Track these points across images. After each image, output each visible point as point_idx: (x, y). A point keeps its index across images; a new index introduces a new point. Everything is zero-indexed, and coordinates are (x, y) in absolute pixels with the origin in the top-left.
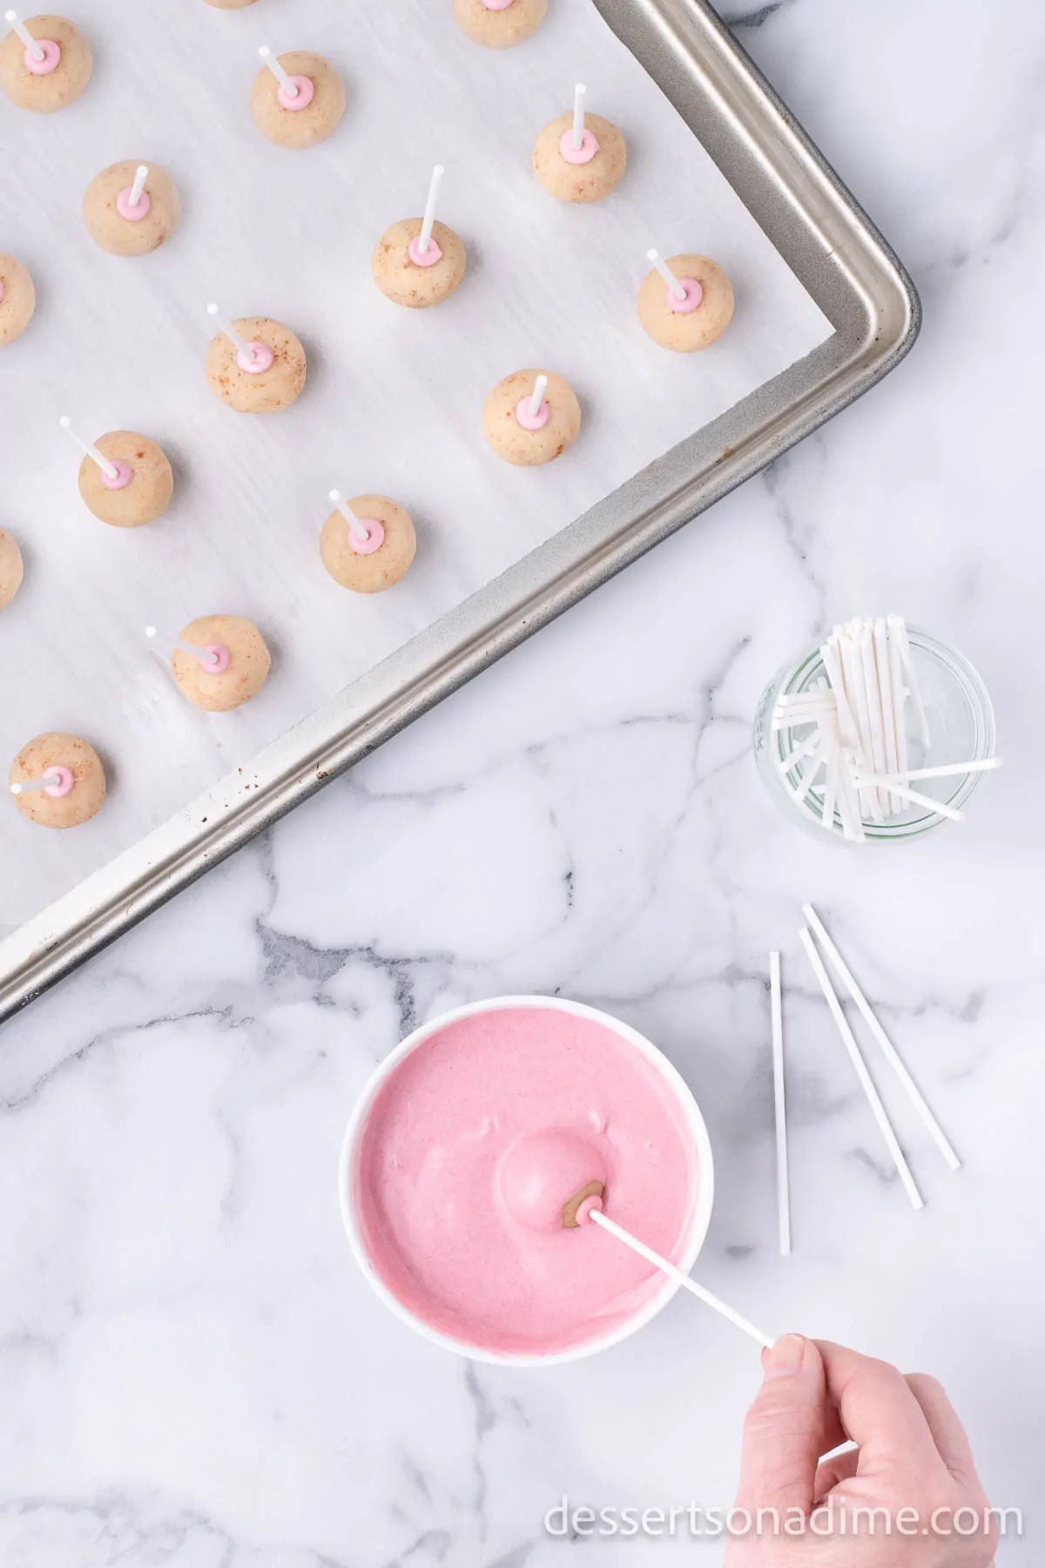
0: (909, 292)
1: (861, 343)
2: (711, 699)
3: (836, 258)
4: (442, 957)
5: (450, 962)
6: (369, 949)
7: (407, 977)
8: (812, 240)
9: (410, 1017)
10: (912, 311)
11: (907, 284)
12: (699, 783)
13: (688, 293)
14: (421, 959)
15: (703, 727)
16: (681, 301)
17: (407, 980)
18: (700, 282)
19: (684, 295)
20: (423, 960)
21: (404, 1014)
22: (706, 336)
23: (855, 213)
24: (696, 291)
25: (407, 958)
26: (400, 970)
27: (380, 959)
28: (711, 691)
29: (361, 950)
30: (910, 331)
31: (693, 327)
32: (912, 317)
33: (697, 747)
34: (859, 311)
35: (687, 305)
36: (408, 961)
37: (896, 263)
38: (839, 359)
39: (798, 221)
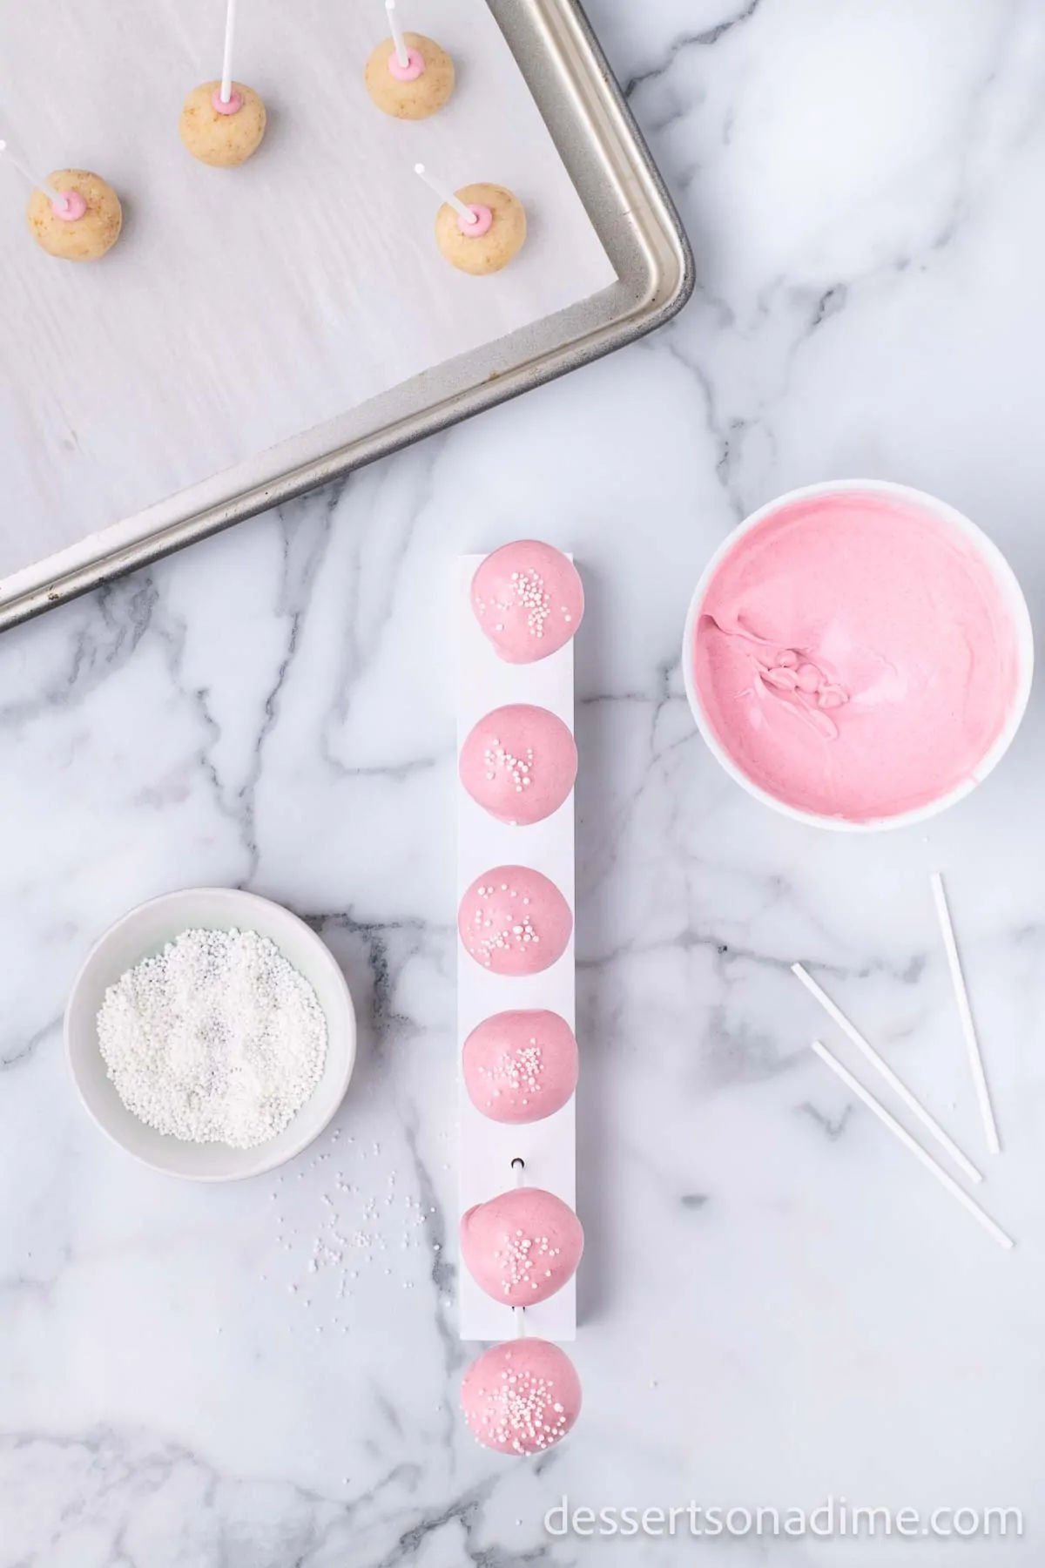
0: (686, 259)
1: (639, 300)
2: (667, 679)
3: (631, 218)
4: (413, 922)
5: (421, 927)
6: (345, 915)
7: (380, 942)
8: (614, 196)
9: (383, 979)
10: (685, 278)
11: (686, 251)
12: (656, 758)
13: (478, 217)
14: (394, 923)
15: (660, 706)
16: (473, 225)
17: (380, 944)
18: (493, 211)
19: (474, 219)
20: (396, 925)
21: (377, 976)
22: (492, 261)
23: (653, 177)
24: (486, 217)
25: (382, 923)
26: (373, 934)
27: (355, 924)
28: (667, 671)
29: (337, 915)
30: (680, 295)
31: (478, 253)
32: (684, 284)
33: (654, 726)
34: (643, 271)
35: (475, 230)
36: (381, 926)
37: (680, 230)
38: (616, 311)
39: (605, 179)
